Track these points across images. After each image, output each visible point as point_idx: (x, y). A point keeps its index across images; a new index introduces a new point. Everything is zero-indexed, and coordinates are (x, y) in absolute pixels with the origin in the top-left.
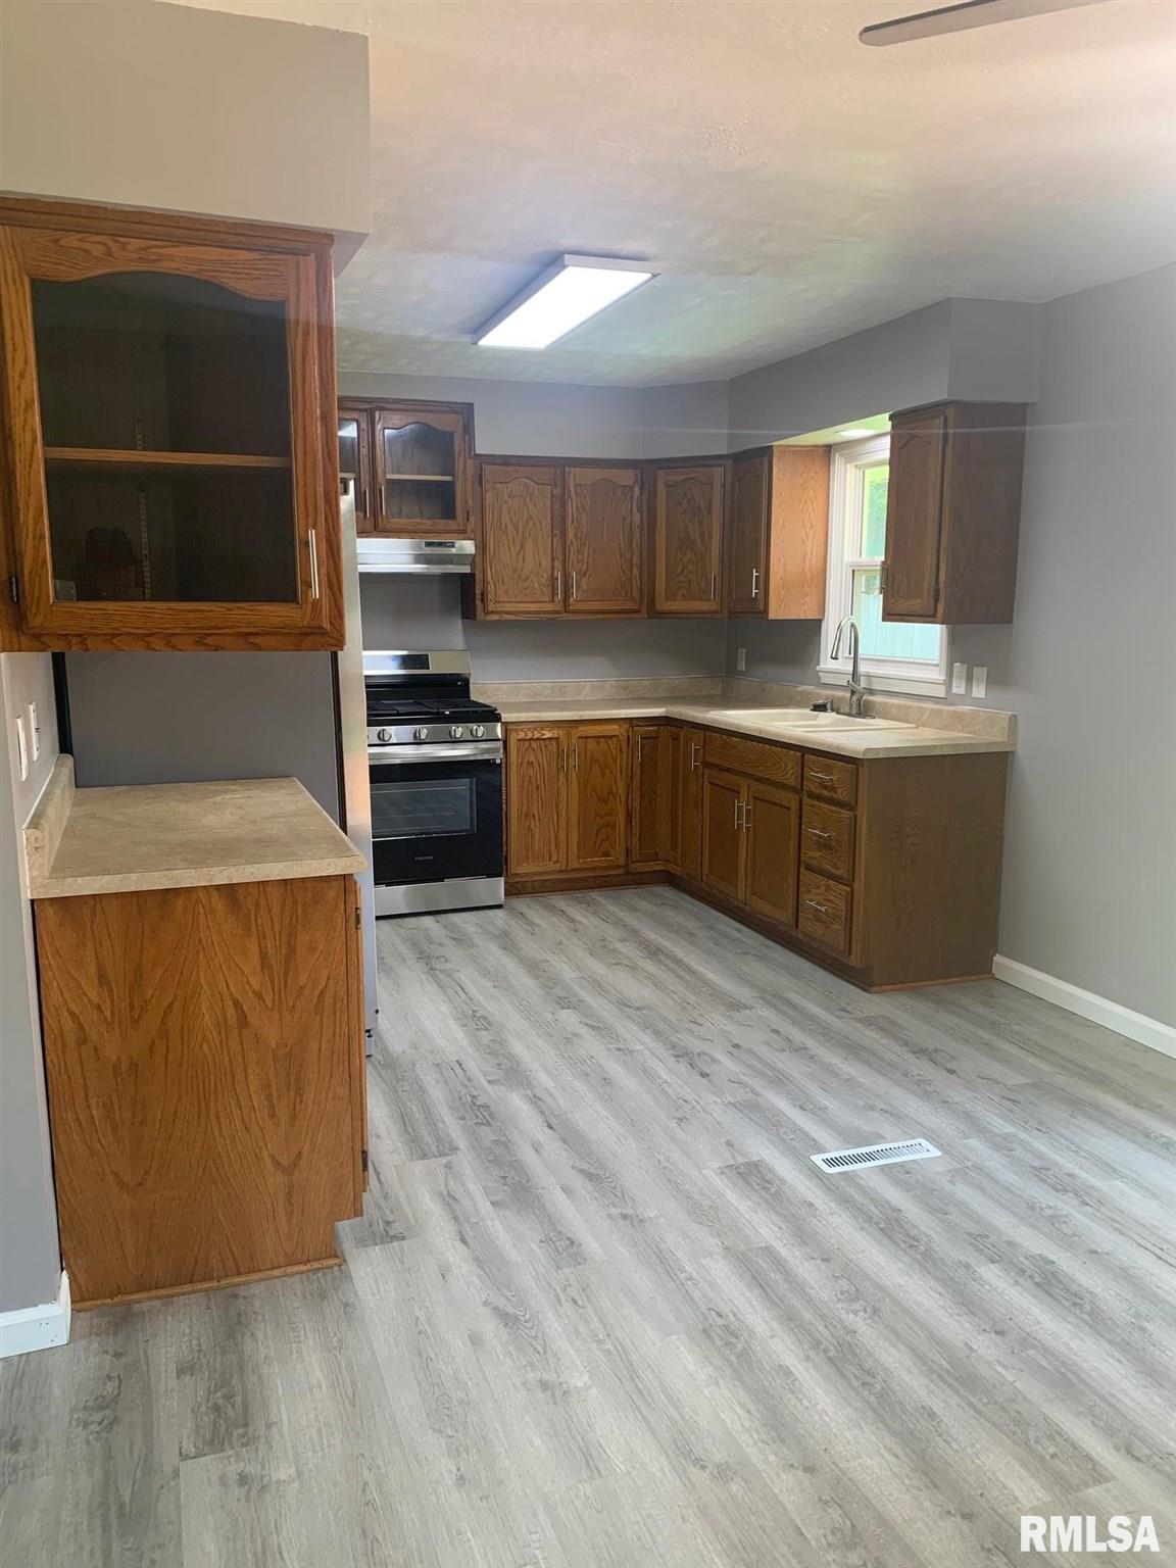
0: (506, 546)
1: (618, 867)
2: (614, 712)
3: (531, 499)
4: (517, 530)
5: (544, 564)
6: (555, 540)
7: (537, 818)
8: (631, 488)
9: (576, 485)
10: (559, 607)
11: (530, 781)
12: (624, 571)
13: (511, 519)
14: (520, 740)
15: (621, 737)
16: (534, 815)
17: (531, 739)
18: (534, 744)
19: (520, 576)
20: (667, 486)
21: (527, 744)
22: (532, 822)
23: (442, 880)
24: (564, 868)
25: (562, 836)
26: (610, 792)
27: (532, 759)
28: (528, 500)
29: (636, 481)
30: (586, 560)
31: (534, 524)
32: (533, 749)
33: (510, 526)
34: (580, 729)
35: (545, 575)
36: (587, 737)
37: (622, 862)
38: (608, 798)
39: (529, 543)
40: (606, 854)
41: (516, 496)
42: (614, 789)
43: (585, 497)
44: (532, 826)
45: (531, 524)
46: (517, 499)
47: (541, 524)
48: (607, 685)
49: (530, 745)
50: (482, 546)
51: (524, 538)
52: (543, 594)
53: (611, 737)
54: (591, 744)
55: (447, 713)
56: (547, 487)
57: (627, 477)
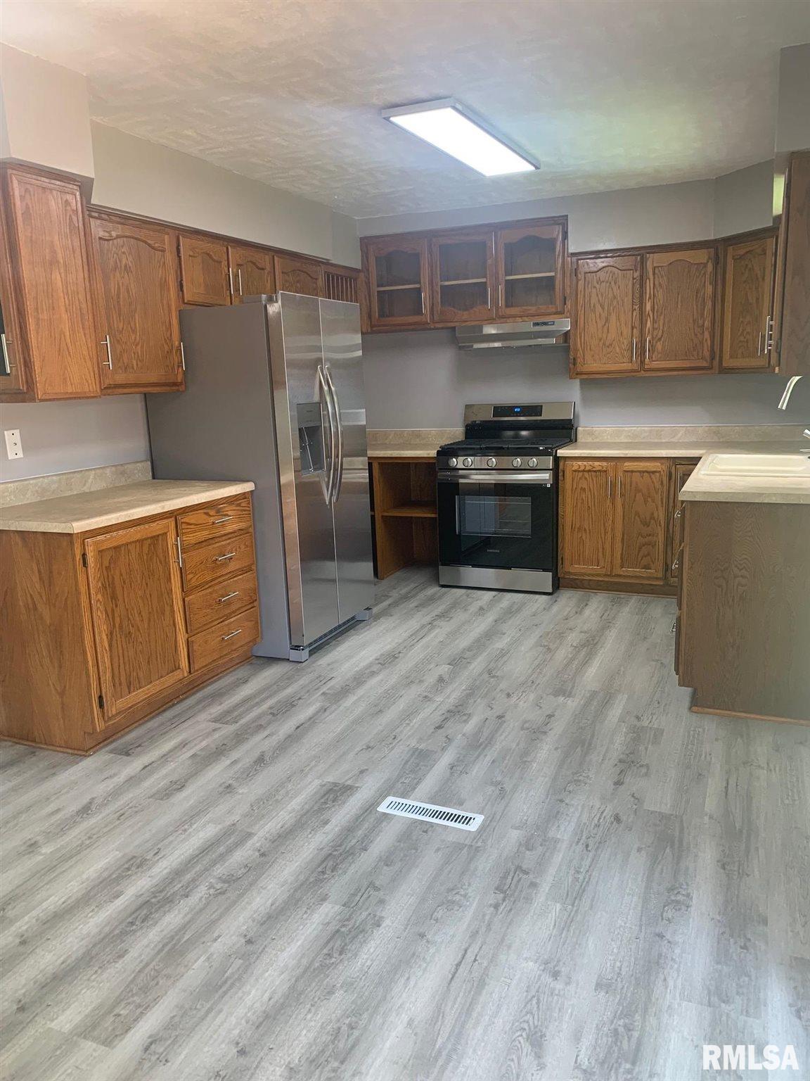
0: (594, 321)
1: (657, 579)
2: (653, 452)
3: (615, 283)
4: (603, 309)
5: (625, 333)
6: (635, 314)
7: (588, 531)
8: (705, 265)
9: (654, 268)
10: (635, 367)
11: (582, 503)
12: (696, 335)
13: (599, 301)
14: (575, 471)
15: (662, 473)
16: (585, 530)
17: (584, 471)
18: (586, 475)
19: (604, 344)
20: (735, 260)
21: (581, 474)
22: (584, 534)
23: (509, 568)
24: (609, 573)
25: (608, 546)
26: (652, 517)
27: (585, 486)
28: (613, 283)
29: (709, 258)
30: (661, 328)
31: (618, 302)
32: (586, 478)
33: (598, 306)
34: (626, 464)
35: (625, 341)
36: (632, 472)
37: (660, 575)
38: (650, 522)
39: (613, 318)
40: (647, 567)
41: (603, 282)
42: (656, 515)
43: (662, 277)
44: (584, 537)
45: (615, 303)
46: (604, 284)
47: (623, 303)
48: (700, 431)
49: (583, 475)
50: (575, 324)
51: (609, 314)
52: (623, 357)
53: (654, 472)
54: (636, 477)
55: (541, 448)
56: (628, 272)
57: (702, 256)
